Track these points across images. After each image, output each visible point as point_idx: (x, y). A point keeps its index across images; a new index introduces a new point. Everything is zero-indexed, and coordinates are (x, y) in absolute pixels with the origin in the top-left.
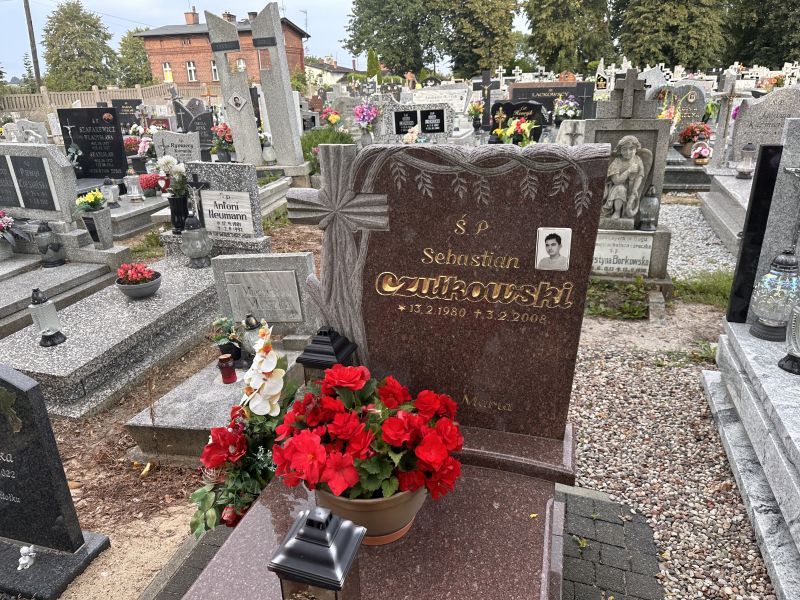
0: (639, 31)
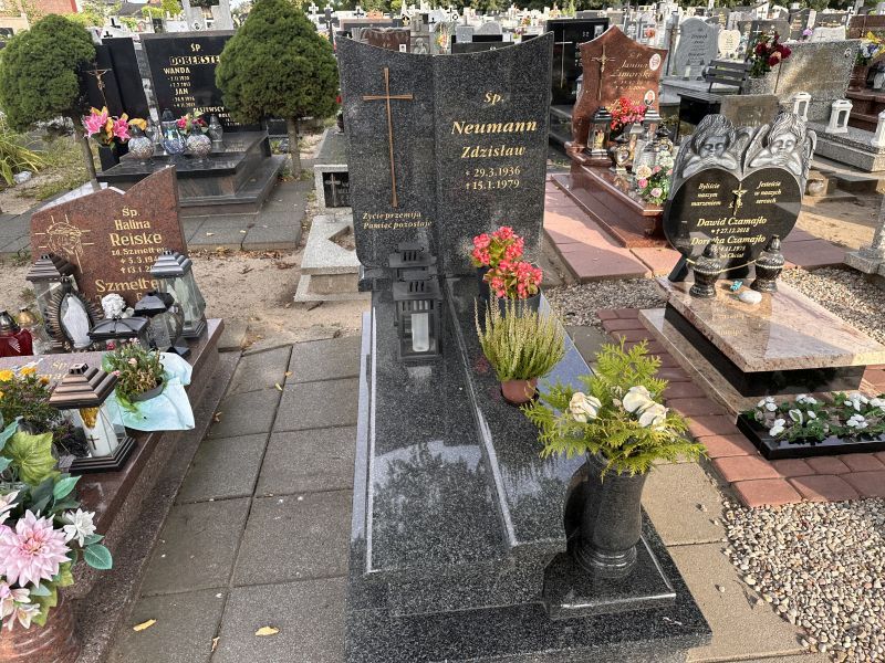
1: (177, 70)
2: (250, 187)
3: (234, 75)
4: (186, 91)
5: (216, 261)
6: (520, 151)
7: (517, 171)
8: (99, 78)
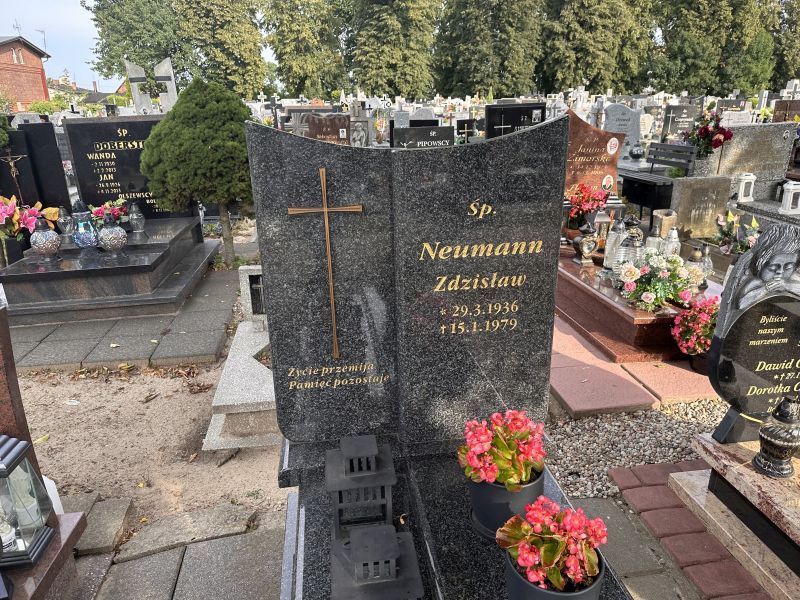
0: (368, 67)
1: (102, 156)
2: (171, 282)
3: (160, 161)
4: (111, 177)
5: (116, 383)
6: (518, 281)
7: (515, 307)
8: (12, 164)
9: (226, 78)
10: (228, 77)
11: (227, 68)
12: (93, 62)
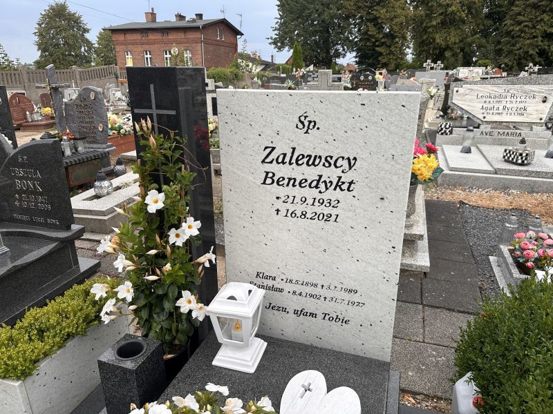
9: (374, 50)
10: (377, 49)
11: (376, 41)
12: (271, 38)
